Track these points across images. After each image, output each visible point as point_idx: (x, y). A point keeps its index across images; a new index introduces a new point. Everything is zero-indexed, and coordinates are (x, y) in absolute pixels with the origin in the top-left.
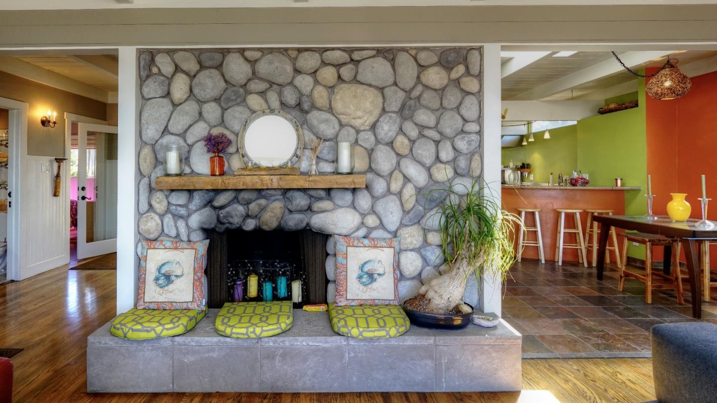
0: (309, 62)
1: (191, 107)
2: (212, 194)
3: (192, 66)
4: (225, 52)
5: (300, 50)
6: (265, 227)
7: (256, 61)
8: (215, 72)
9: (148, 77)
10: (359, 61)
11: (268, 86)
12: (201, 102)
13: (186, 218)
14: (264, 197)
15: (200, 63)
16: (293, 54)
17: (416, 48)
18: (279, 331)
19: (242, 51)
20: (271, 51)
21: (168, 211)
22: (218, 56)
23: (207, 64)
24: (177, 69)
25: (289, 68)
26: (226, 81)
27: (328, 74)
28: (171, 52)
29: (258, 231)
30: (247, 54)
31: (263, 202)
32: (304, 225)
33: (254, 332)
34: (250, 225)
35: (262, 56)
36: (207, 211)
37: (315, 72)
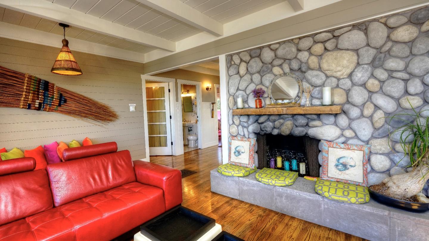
0: (306, 43)
1: (247, 77)
2: (258, 117)
3: (247, 58)
4: (261, 48)
5: (300, 38)
6: (283, 134)
7: (277, 49)
8: (257, 59)
9: (230, 66)
10: (339, 36)
11: (283, 61)
12: (252, 74)
13: (247, 127)
14: (282, 118)
15: (250, 56)
16: (296, 41)
17: (385, 17)
18: (284, 185)
19: (269, 46)
20: (284, 42)
21: (240, 124)
22: (258, 51)
23: (253, 56)
24: (242, 60)
25: (294, 50)
26: (262, 62)
27: (318, 48)
28: (238, 54)
29: (279, 136)
30: (272, 47)
31: (281, 121)
32: (304, 133)
33: (271, 182)
34: (275, 132)
35: (280, 46)
36: (256, 125)
37: (310, 49)
